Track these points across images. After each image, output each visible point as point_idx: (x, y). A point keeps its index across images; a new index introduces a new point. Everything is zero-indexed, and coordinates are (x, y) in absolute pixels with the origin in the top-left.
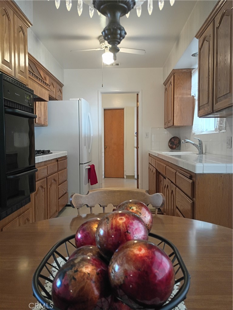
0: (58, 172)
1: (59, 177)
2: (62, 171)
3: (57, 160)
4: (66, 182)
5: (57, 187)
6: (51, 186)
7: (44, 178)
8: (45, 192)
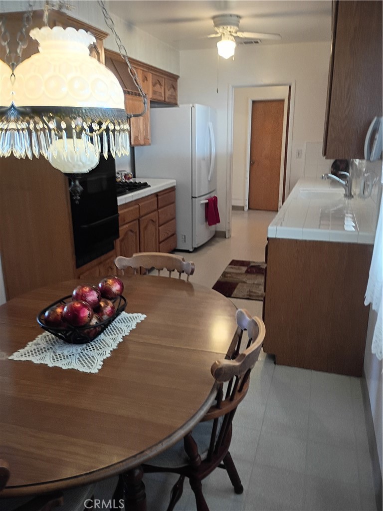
0: (159, 211)
1: (160, 216)
2: (165, 208)
3: (157, 195)
4: (173, 221)
5: (156, 229)
6: (146, 228)
7: (135, 220)
8: (136, 236)
